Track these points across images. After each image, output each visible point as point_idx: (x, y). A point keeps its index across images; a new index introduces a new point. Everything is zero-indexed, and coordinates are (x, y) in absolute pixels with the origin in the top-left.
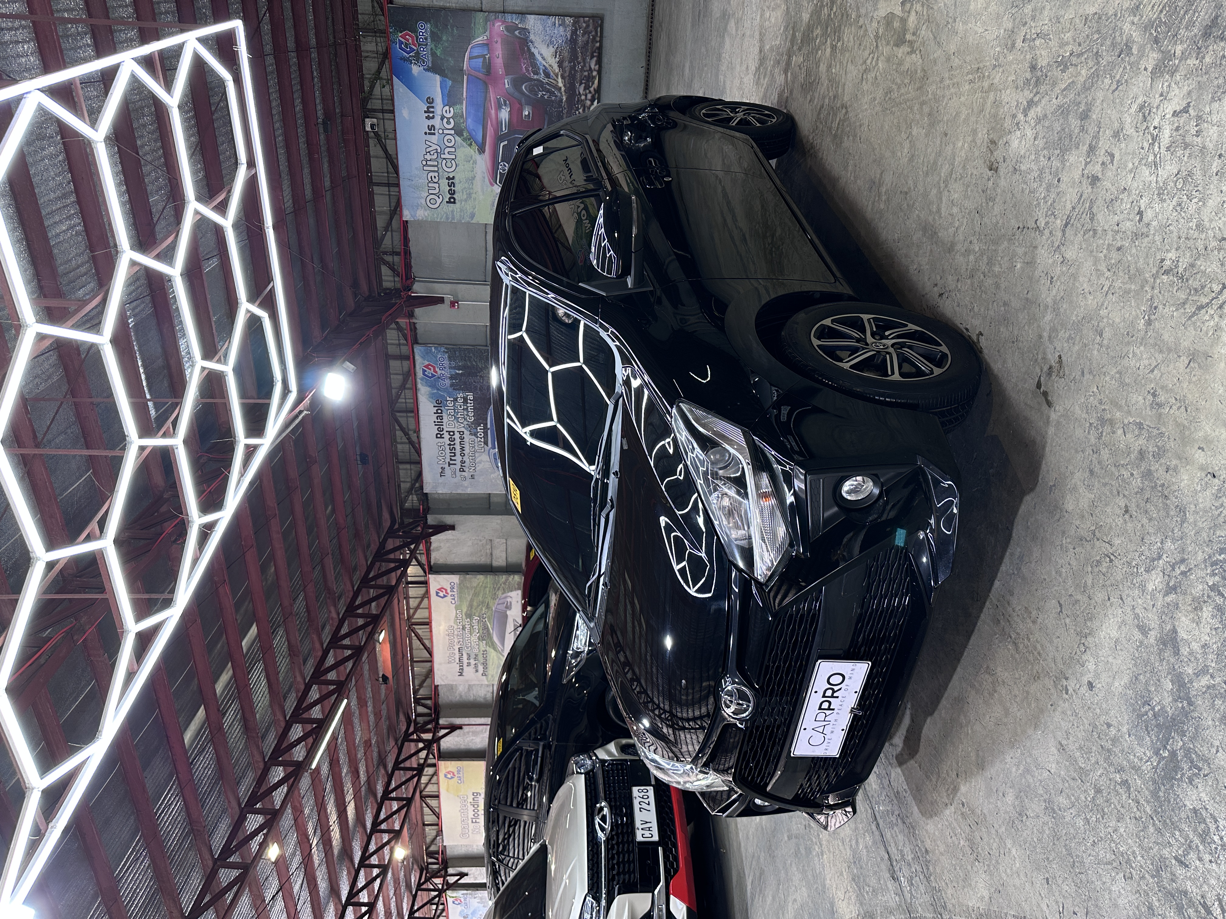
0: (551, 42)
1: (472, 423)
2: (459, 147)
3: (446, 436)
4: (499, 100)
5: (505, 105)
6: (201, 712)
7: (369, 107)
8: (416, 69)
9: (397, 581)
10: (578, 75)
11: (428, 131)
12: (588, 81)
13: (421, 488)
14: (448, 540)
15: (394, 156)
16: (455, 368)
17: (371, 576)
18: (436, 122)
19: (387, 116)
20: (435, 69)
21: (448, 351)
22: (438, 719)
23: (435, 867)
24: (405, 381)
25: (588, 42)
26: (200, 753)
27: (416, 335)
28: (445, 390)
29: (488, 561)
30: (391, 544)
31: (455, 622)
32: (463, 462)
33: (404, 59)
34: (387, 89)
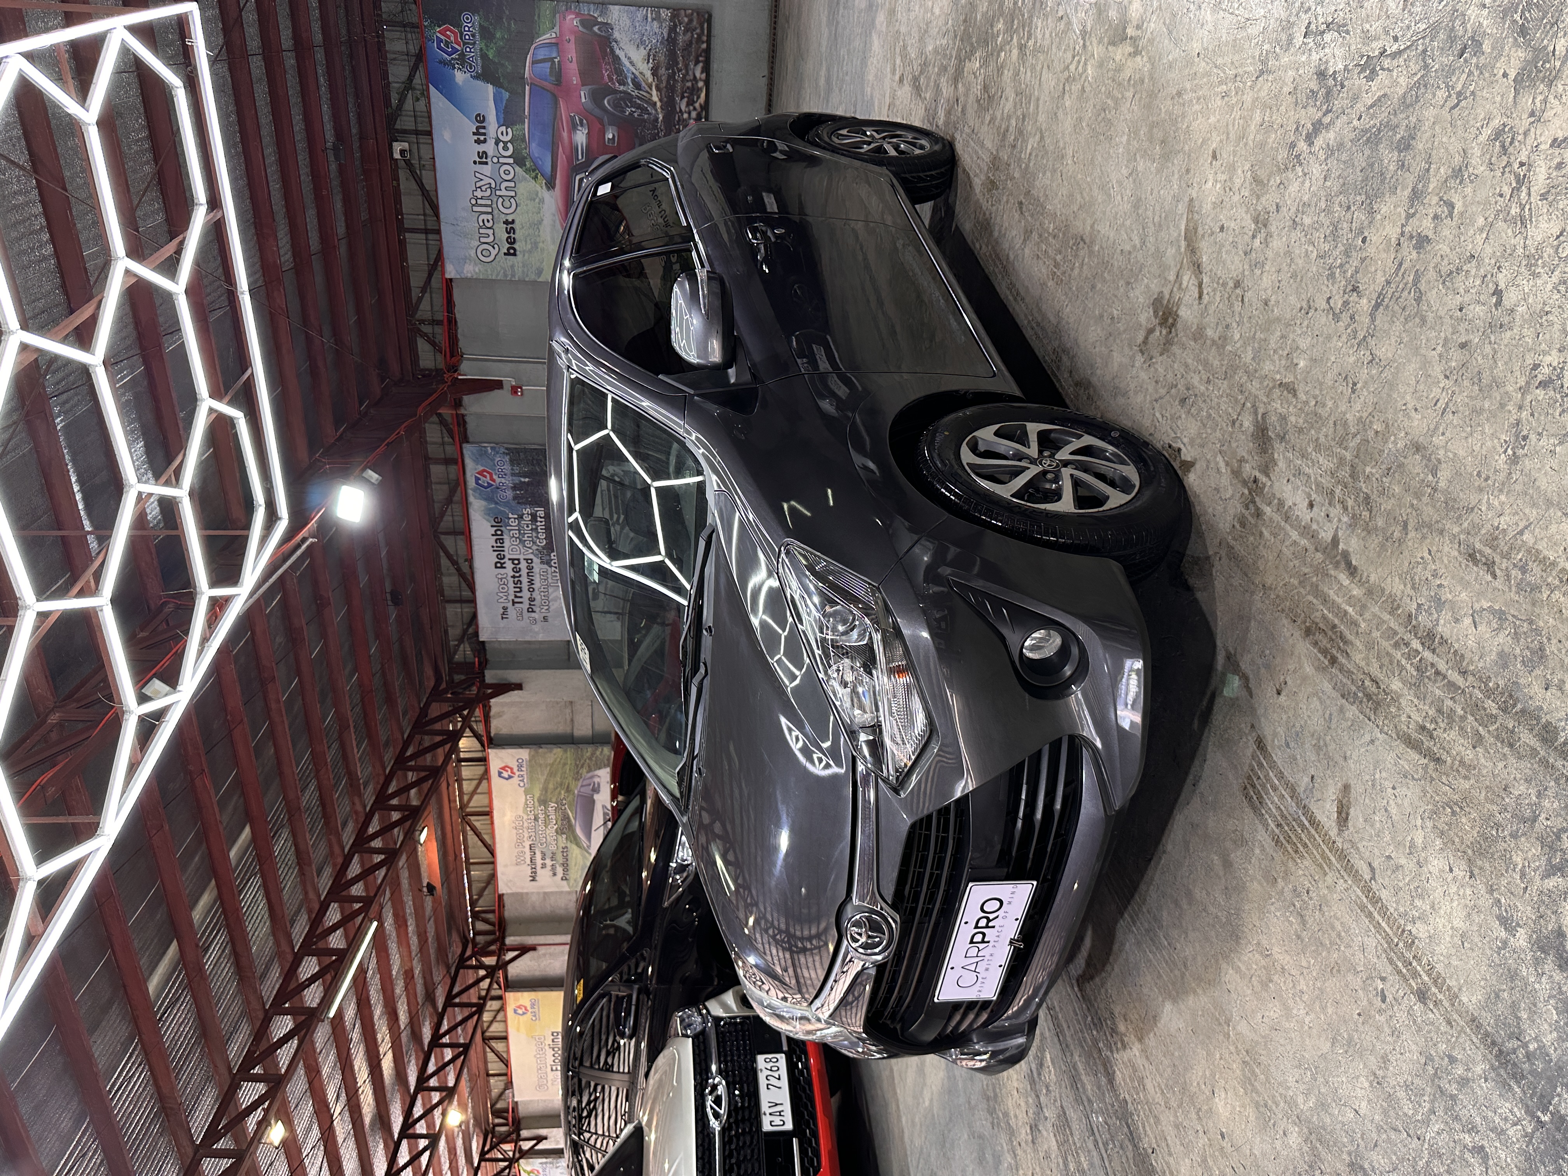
0: (642, 42)
1: (543, 548)
2: (520, 182)
3: (509, 565)
4: (572, 119)
5: (582, 125)
6: (174, 947)
7: (397, 126)
8: (460, 77)
9: (446, 756)
10: (679, 86)
11: (478, 160)
12: (692, 94)
13: (476, 634)
14: (513, 704)
15: (432, 194)
16: (519, 475)
17: (408, 753)
18: (489, 147)
19: (423, 139)
20: (487, 75)
21: (509, 451)
22: (503, 938)
23: (504, 1129)
24: (452, 492)
25: (691, 42)
26: (172, 1004)
27: (465, 430)
28: (506, 504)
29: (568, 730)
30: (436, 710)
31: (525, 809)
32: (532, 600)
33: (444, 63)
34: (422, 103)
